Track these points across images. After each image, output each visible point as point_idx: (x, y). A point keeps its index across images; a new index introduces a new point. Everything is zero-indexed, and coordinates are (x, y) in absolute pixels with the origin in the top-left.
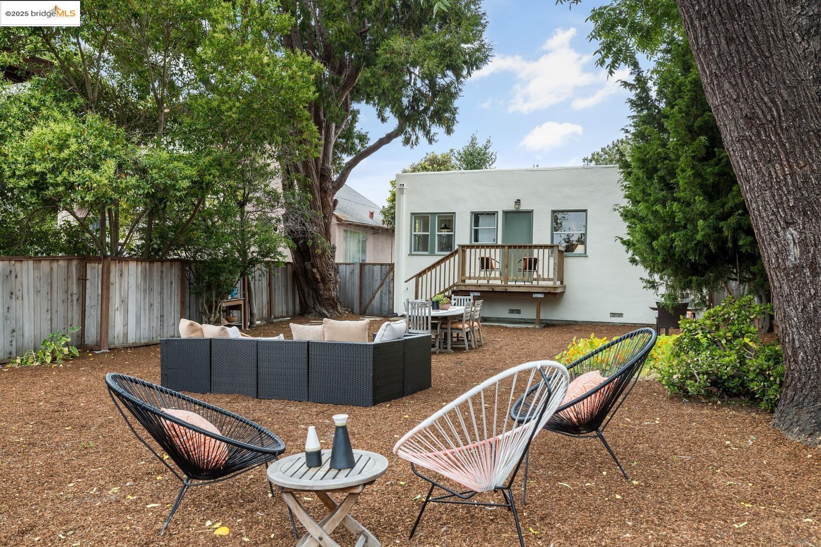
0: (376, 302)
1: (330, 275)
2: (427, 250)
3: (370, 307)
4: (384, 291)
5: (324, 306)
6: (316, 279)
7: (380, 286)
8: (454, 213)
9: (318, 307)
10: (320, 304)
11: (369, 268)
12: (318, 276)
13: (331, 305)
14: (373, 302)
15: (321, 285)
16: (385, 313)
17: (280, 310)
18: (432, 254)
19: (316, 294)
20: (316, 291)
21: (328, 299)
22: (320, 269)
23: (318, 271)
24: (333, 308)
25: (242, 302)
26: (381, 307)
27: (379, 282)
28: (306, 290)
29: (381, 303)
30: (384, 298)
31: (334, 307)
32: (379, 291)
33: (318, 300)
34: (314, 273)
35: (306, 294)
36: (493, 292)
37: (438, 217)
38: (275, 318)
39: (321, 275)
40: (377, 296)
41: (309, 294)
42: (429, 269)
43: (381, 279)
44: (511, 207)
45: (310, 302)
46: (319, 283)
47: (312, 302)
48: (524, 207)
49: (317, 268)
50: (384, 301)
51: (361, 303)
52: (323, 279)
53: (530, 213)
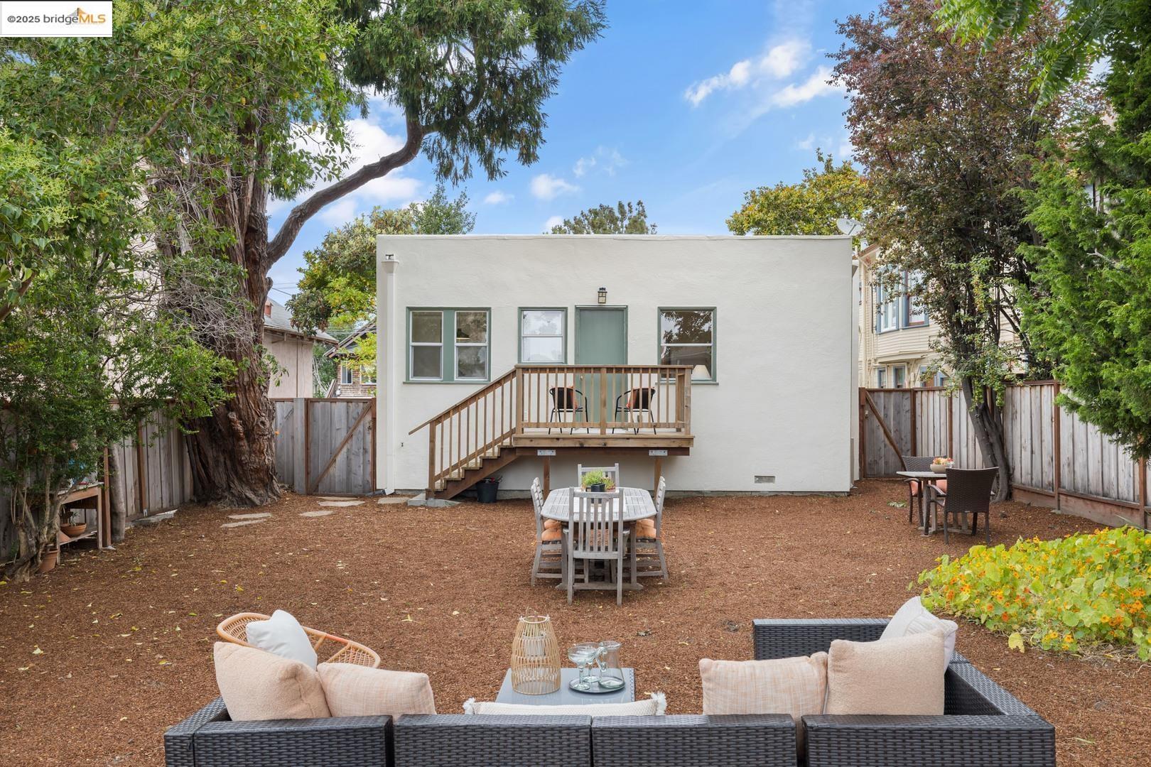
0: (338, 470)
1: (263, 423)
2: (438, 375)
3: (326, 480)
4: (354, 449)
5: (248, 483)
6: (234, 434)
7: (346, 441)
8: (489, 309)
9: (237, 487)
10: (240, 480)
11: (323, 407)
12: (240, 428)
13: (262, 480)
14: (331, 470)
15: (244, 443)
16: (358, 490)
17: (158, 498)
18: (448, 381)
19: (231, 460)
20: (233, 456)
21: (257, 471)
22: (244, 413)
23: (240, 418)
24: (265, 486)
25: (98, 492)
26: (348, 478)
27: (343, 434)
28: (211, 454)
29: (349, 472)
30: (353, 462)
31: (267, 485)
32: (345, 450)
33: (236, 473)
34: (230, 421)
35: (211, 462)
36: (582, 448)
37: (458, 314)
38: (152, 514)
39: (244, 424)
40: (341, 458)
41: (217, 461)
42: (457, 408)
43: (349, 428)
44: (591, 300)
45: (220, 477)
46: (239, 439)
47: (224, 477)
48: (611, 301)
49: (238, 411)
50: (354, 468)
51: (308, 473)
52: (249, 433)
53: (622, 311)
